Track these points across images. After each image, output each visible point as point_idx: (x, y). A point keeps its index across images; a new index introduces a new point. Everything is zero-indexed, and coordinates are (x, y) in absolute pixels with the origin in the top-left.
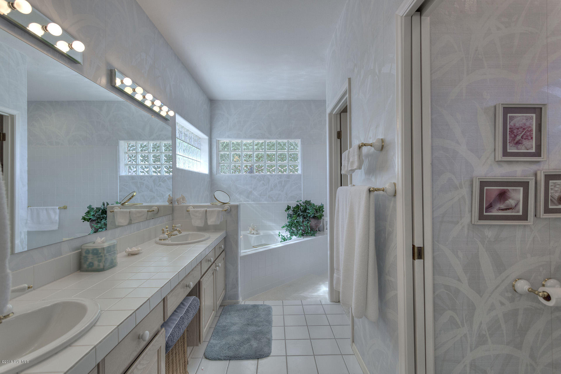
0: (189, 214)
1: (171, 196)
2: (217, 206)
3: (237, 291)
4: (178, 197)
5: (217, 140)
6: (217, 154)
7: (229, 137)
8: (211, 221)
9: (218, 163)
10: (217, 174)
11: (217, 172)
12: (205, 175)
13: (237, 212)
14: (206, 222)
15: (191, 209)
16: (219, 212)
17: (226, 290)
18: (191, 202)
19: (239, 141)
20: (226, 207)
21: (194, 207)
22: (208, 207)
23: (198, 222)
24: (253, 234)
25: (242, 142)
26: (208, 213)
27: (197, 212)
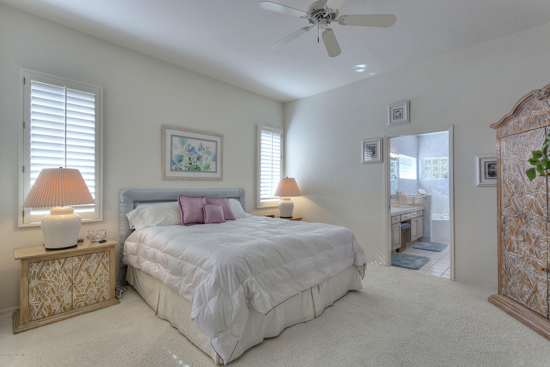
0: (406, 198)
1: (397, 191)
2: (420, 196)
3: (430, 235)
4: (400, 191)
5: (422, 159)
6: (422, 167)
7: (430, 157)
8: (416, 202)
9: (423, 173)
10: (422, 179)
11: (422, 178)
12: (415, 180)
13: (430, 198)
14: (414, 202)
15: (406, 196)
16: (420, 198)
17: (424, 234)
18: (406, 194)
19: (437, 158)
20: (424, 196)
21: (408, 195)
22: (415, 196)
23: (410, 202)
24: (447, 215)
25: (439, 159)
26: (414, 198)
27: (409, 197)
